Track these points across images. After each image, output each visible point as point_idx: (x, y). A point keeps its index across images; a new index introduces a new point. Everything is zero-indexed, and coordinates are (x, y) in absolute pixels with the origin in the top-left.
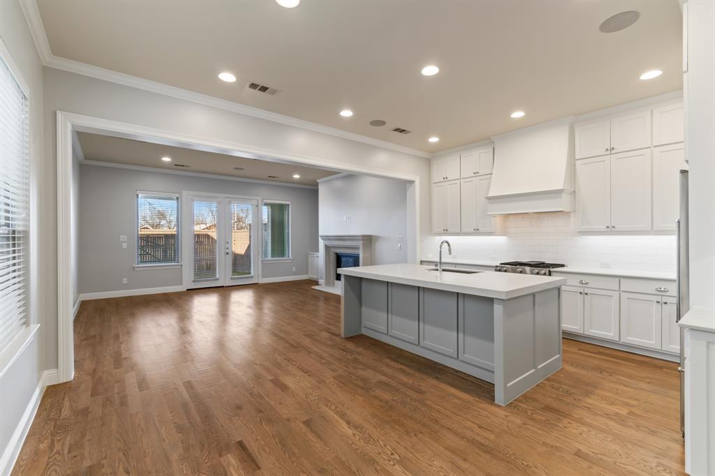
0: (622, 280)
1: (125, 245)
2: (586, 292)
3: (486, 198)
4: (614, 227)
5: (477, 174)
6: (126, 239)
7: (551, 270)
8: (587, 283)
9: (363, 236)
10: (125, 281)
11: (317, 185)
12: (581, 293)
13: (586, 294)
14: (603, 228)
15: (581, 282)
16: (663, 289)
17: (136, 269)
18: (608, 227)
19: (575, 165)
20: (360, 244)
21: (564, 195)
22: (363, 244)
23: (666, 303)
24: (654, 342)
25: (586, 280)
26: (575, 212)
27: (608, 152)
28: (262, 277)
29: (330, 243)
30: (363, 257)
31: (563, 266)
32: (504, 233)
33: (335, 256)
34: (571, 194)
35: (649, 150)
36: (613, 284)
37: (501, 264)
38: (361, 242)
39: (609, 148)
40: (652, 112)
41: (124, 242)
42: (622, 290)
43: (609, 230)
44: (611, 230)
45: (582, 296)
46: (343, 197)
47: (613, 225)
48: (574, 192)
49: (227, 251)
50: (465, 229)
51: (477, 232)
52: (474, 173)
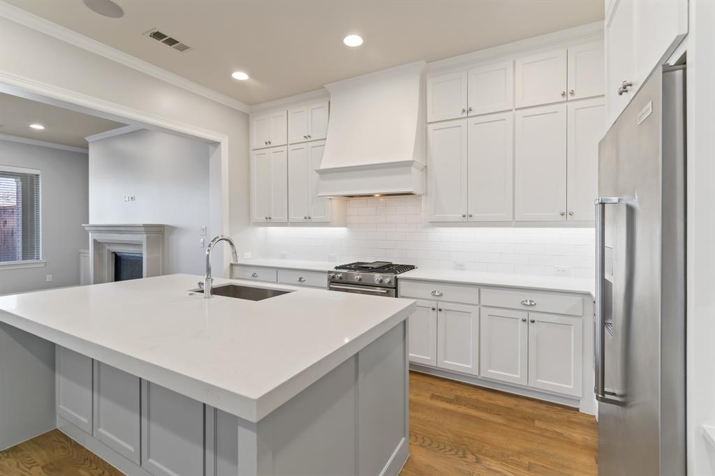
0: (483, 290)
2: (440, 307)
3: (317, 171)
4: (471, 216)
5: (309, 139)
7: (399, 276)
8: (441, 295)
9: (145, 226)
11: (86, 146)
12: (433, 309)
13: (440, 310)
14: (458, 217)
15: (433, 293)
16: (528, 303)
18: (464, 216)
19: (427, 129)
20: (142, 238)
21: (413, 169)
22: (147, 238)
23: (533, 322)
24: (519, 376)
25: (439, 289)
26: (426, 194)
27: (465, 115)
29: (101, 237)
30: (148, 259)
31: (412, 267)
32: (345, 226)
33: (112, 258)
34: (422, 170)
35: (510, 113)
36: (471, 295)
37: (337, 268)
38: (145, 236)
39: (466, 109)
40: (514, 63)
42: (482, 303)
43: (465, 219)
44: (468, 220)
45: (434, 313)
46: (124, 166)
47: (470, 213)
48: (426, 167)
50: (293, 218)
51: (308, 221)
52: (305, 137)
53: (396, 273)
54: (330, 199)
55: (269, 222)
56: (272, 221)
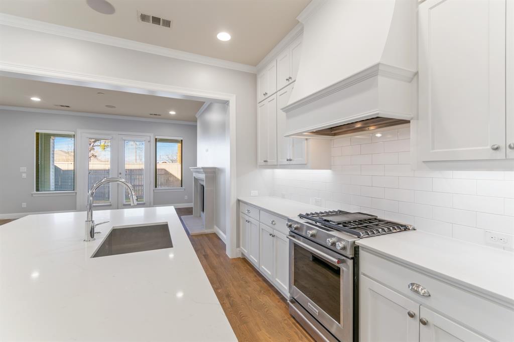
1: (24, 175)
3: (282, 110)
6: (26, 171)
7: (359, 242)
8: (428, 295)
10: (24, 205)
11: (197, 121)
12: (412, 316)
13: (424, 322)
15: (414, 288)
17: (34, 195)
18: (496, 149)
19: (418, 12)
22: (206, 177)
26: (418, 119)
28: (154, 204)
30: (206, 191)
32: (328, 167)
33: (202, 187)
34: (408, 80)
38: (204, 175)
41: (24, 172)
43: (500, 155)
50: (280, 160)
51: (290, 163)
52: (287, 80)
53: (359, 237)
54: (307, 139)
55: (267, 165)
56: (269, 163)
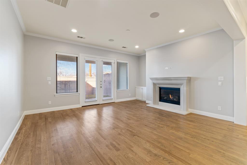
1: (50, 83)
10: (50, 102)
17: (56, 96)
28: (117, 99)
29: (155, 82)
33: (159, 88)
41: (50, 81)
49: (101, 86)
